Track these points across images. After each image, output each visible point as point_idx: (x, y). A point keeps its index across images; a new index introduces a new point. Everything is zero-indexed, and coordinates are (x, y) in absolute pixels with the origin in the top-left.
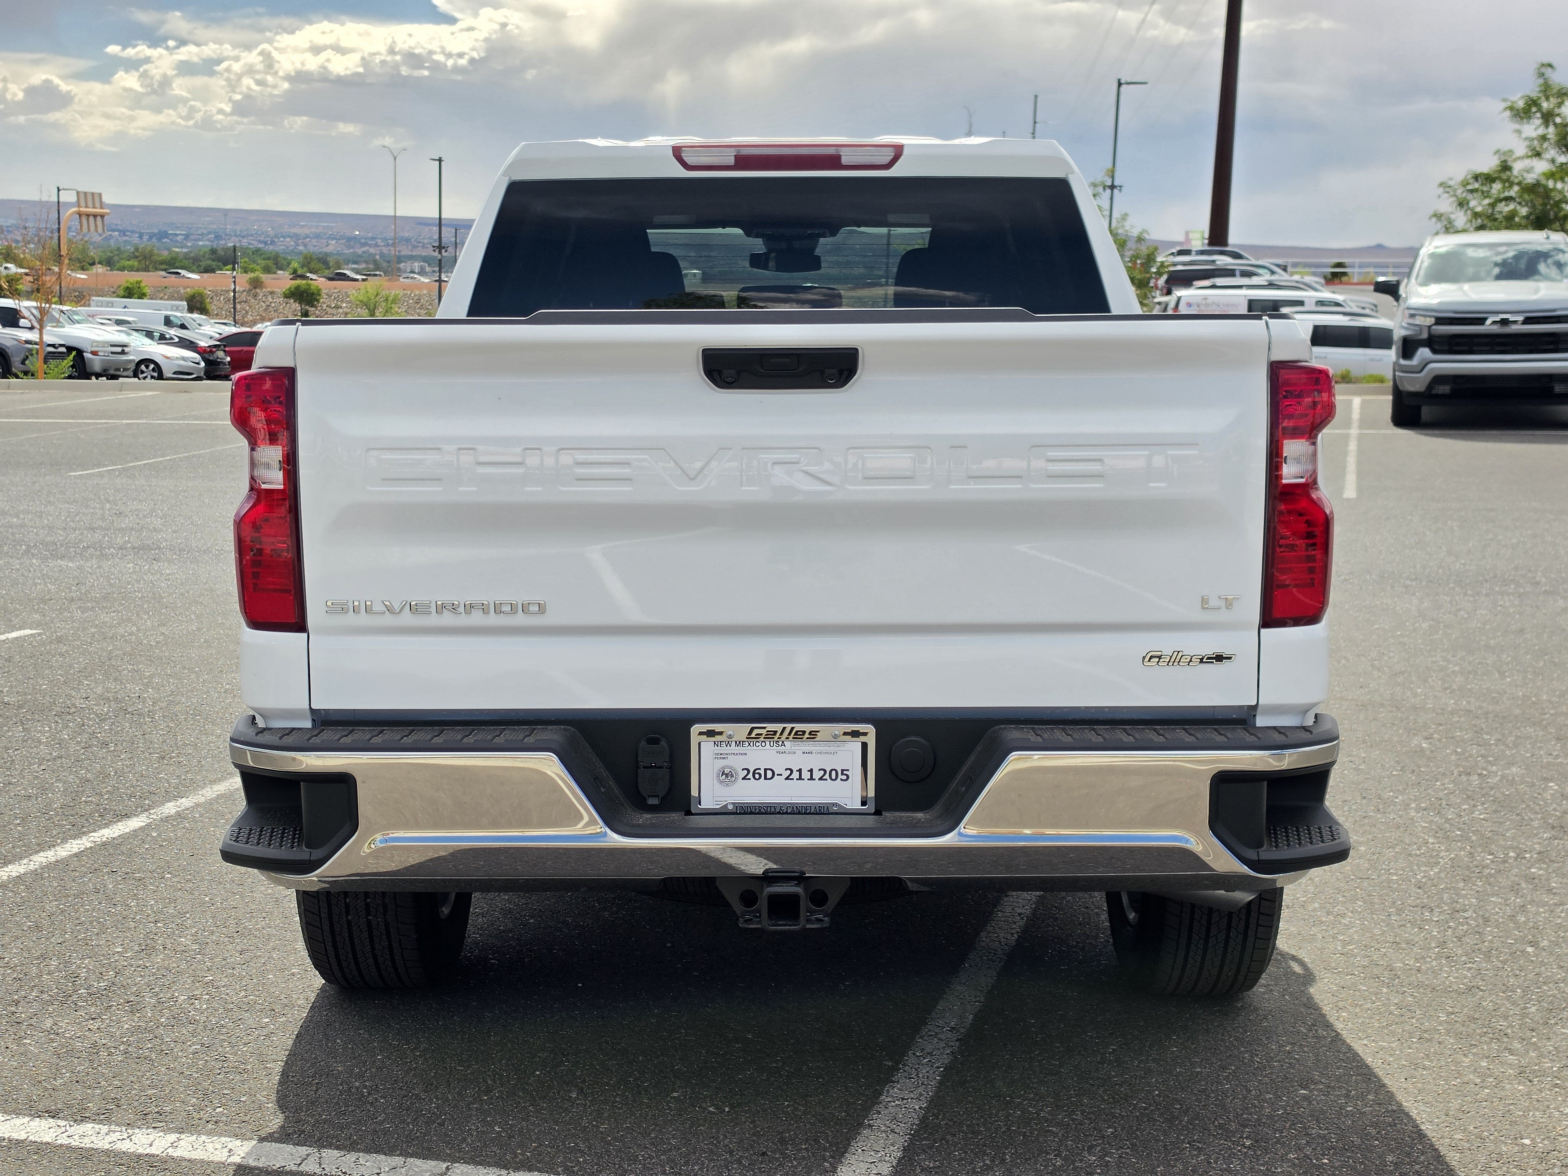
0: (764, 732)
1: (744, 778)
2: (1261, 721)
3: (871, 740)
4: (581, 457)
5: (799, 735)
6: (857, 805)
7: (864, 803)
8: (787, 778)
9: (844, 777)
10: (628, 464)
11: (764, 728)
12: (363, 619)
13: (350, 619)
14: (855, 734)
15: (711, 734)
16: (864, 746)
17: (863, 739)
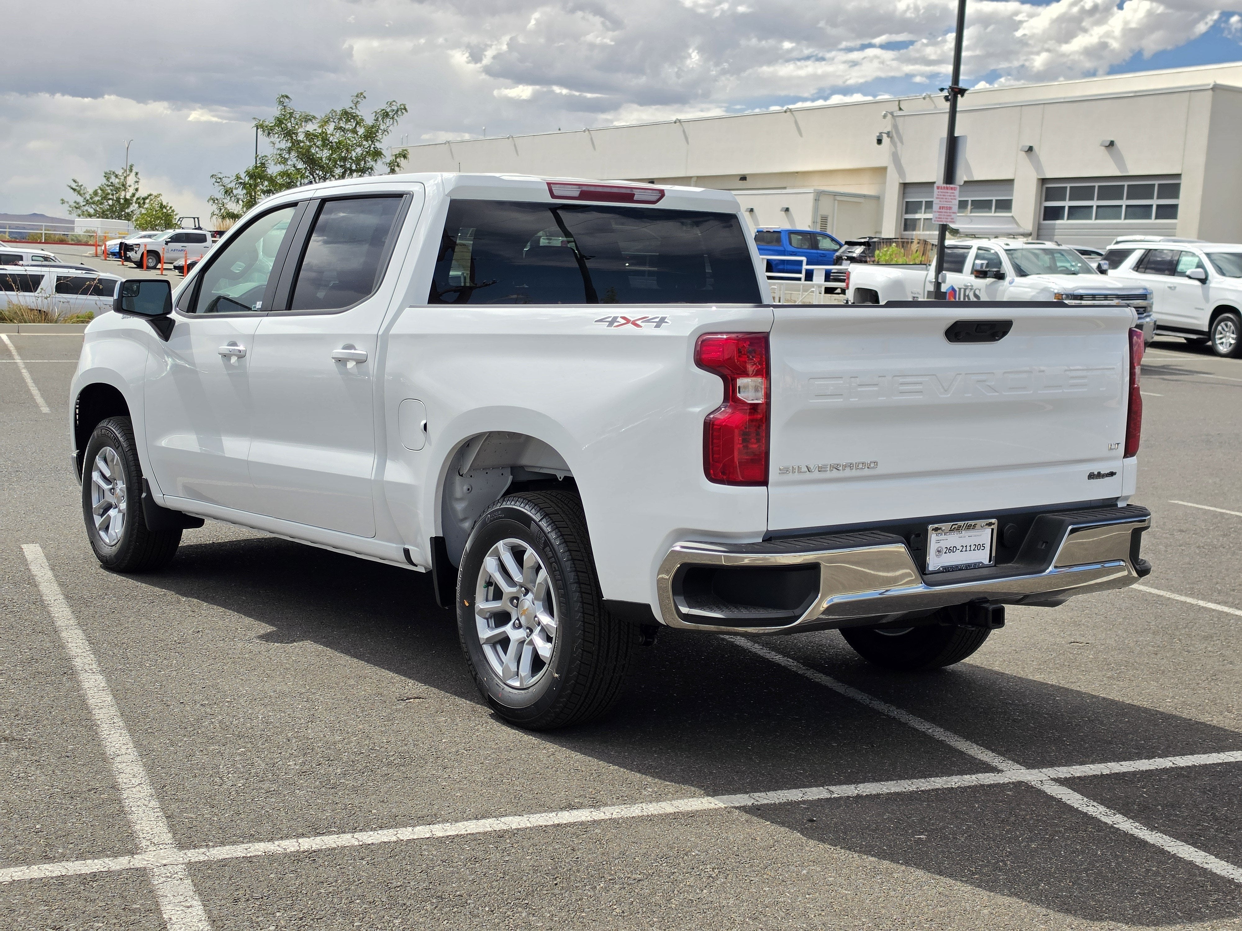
0: (956, 526)
1: (945, 553)
2: (1121, 504)
3: (995, 527)
4: (902, 380)
5: (969, 527)
6: (986, 561)
7: (990, 561)
8: (961, 551)
9: (983, 548)
10: (921, 383)
11: (957, 524)
12: (797, 476)
13: (790, 477)
14: (990, 524)
15: (936, 529)
16: (993, 530)
17: (992, 527)
